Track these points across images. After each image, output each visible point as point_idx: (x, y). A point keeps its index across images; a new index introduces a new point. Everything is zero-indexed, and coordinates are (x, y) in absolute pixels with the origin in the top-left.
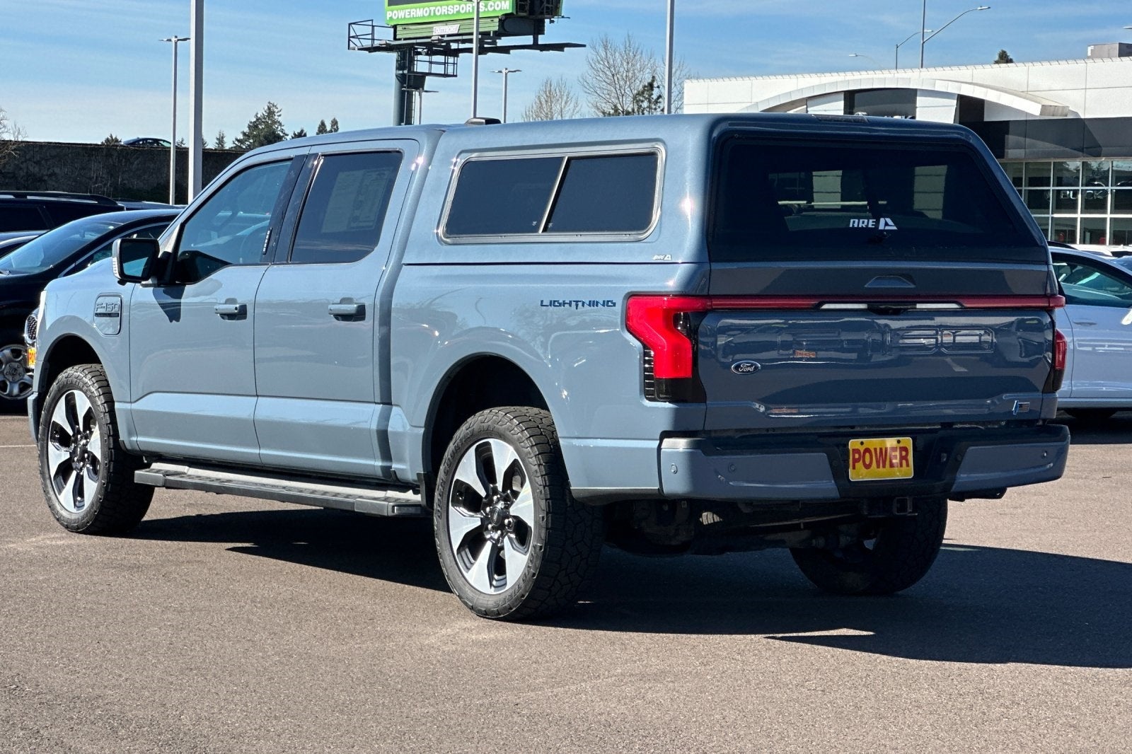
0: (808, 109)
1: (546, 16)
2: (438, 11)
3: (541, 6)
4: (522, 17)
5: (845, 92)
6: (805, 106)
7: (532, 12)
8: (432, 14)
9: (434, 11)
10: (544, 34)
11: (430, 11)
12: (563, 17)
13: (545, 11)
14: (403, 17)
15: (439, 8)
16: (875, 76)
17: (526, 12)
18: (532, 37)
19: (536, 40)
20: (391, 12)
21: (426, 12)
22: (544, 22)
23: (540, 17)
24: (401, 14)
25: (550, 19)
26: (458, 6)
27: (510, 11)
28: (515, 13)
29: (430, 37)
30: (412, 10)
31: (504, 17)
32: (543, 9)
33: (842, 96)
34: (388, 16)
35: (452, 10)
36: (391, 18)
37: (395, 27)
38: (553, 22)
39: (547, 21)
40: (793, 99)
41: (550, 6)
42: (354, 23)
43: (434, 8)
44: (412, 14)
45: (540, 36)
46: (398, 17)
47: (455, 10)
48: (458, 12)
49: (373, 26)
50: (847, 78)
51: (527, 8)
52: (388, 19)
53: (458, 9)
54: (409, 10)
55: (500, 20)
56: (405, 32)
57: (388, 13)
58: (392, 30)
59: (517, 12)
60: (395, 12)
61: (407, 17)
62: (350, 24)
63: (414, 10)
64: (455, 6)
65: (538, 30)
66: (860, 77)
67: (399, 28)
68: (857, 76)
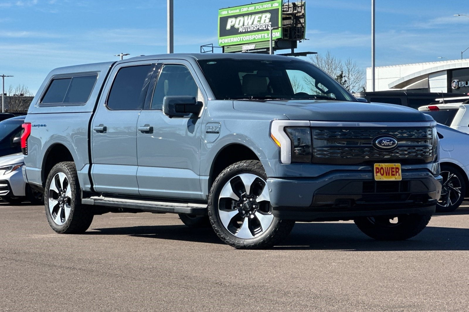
0: (429, 79)
1: (298, 39)
2: (245, 38)
3: (295, 34)
4: (286, 40)
5: (447, 70)
6: (428, 78)
7: (290, 37)
8: (242, 40)
9: (243, 38)
10: (297, 48)
11: (240, 39)
12: (306, 39)
13: (297, 37)
14: (227, 42)
15: (245, 37)
16: (462, 62)
17: (287, 37)
18: (291, 49)
19: (293, 51)
20: (221, 40)
21: (239, 39)
22: (296, 42)
23: (294, 40)
24: (226, 41)
25: (299, 40)
26: (254, 36)
27: (280, 37)
28: (282, 38)
29: (241, 51)
30: (232, 39)
31: (277, 40)
32: (296, 36)
33: (446, 72)
34: (220, 42)
35: (251, 38)
36: (221, 43)
37: (223, 47)
38: (301, 42)
39: (298, 42)
40: (421, 75)
41: (299, 34)
42: (203, 46)
43: (242, 37)
44: (231, 40)
45: (294, 49)
46: (225, 42)
47: (253, 38)
48: (254, 39)
49: (213, 47)
50: (448, 64)
51: (288, 35)
52: (220, 43)
53: (254, 37)
54: (230, 39)
55: (275, 42)
56: (228, 49)
57: (220, 40)
58: (222, 49)
59: (283, 38)
60: (223, 40)
61: (229, 42)
62: (201, 47)
63: (233, 38)
64: (253, 36)
65: (294, 46)
66: (454, 63)
67: (225, 48)
68: (453, 62)
